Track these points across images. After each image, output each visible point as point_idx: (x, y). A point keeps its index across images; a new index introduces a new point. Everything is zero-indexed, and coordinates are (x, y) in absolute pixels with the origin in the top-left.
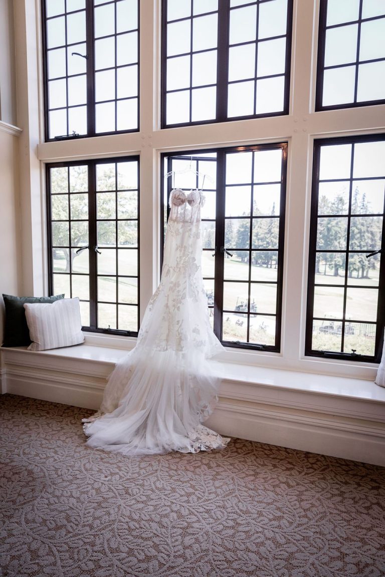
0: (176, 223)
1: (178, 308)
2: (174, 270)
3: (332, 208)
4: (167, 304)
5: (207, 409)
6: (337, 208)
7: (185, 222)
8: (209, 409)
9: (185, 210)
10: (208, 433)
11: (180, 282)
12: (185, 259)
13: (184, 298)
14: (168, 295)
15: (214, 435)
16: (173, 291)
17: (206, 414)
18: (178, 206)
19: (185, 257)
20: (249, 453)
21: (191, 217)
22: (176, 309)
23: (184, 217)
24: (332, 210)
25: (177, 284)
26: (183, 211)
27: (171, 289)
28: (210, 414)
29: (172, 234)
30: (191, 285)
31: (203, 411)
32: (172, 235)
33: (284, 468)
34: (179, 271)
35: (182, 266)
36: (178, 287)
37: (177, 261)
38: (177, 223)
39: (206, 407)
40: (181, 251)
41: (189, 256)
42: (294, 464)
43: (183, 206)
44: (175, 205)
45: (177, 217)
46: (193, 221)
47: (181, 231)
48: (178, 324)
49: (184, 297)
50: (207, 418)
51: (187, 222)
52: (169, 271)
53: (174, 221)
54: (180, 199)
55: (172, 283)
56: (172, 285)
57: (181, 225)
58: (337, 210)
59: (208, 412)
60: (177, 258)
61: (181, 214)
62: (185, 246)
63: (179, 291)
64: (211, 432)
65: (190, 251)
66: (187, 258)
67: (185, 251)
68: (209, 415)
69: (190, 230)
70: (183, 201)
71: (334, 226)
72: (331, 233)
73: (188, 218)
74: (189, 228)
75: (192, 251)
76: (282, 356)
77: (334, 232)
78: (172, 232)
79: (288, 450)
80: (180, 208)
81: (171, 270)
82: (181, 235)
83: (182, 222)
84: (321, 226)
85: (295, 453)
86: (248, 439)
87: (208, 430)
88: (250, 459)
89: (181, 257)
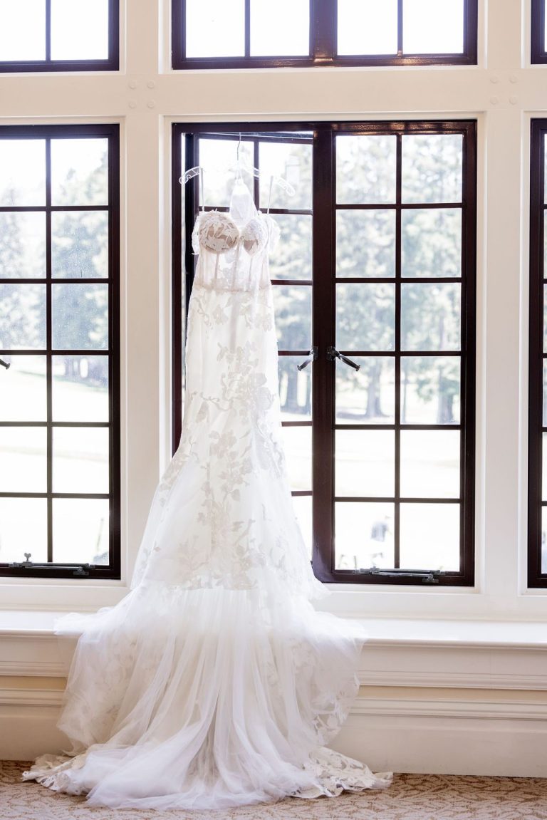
0: (213, 292)
1: (236, 494)
2: (217, 406)
3: (420, 161)
4: (208, 483)
5: (333, 712)
6: (437, 160)
7: (234, 290)
8: (337, 710)
9: (236, 264)
10: (343, 763)
11: (234, 435)
12: (242, 379)
13: (249, 471)
14: (208, 465)
15: (356, 767)
16: (221, 456)
17: (332, 723)
18: (218, 253)
19: (241, 375)
20: (441, 789)
21: (250, 280)
22: (229, 496)
23: (234, 278)
24: (419, 168)
25: (227, 439)
26: (230, 266)
27: (214, 450)
28: (342, 722)
29: (206, 319)
30: (263, 440)
31: (324, 717)
32: (207, 323)
33: (520, 800)
34: (231, 407)
35: (236, 395)
36: (231, 445)
37: (223, 383)
38: (218, 293)
39: (331, 707)
40: (230, 359)
41: (250, 372)
42: (537, 793)
43: (231, 253)
44: (210, 249)
45: (215, 279)
46: (254, 288)
47: (228, 312)
48: (235, 530)
49: (247, 468)
50: (336, 732)
51: (240, 290)
52: (204, 408)
53: (209, 288)
54: (223, 237)
55: (214, 435)
56: (216, 441)
57: (227, 296)
58: (437, 166)
59: (338, 718)
60: (223, 376)
61: (225, 271)
62: (239, 348)
63: (233, 455)
64: (350, 761)
65: (252, 359)
66: (246, 378)
67: (239, 359)
68: (339, 725)
69: (249, 309)
70: (232, 243)
71: (429, 232)
72: (417, 259)
73: (241, 281)
74: (245, 305)
75: (257, 360)
76: (479, 592)
77: (430, 255)
78: (204, 314)
79: (514, 779)
80: (222, 256)
81: (211, 405)
82: (228, 322)
83: (228, 290)
84: (379, 229)
85: (531, 781)
86: (427, 773)
87: (344, 758)
88: (449, 796)
89: (230, 375)
